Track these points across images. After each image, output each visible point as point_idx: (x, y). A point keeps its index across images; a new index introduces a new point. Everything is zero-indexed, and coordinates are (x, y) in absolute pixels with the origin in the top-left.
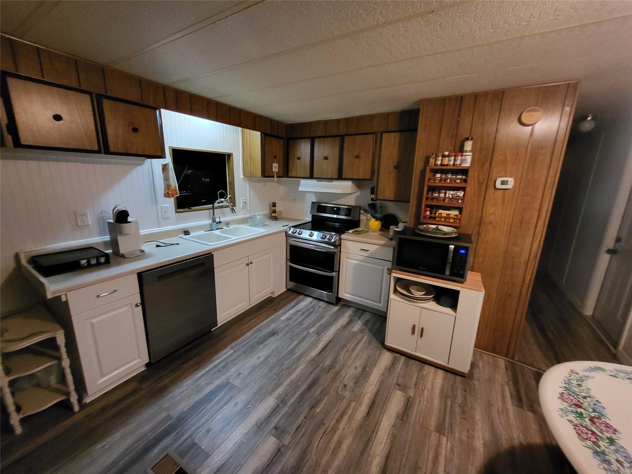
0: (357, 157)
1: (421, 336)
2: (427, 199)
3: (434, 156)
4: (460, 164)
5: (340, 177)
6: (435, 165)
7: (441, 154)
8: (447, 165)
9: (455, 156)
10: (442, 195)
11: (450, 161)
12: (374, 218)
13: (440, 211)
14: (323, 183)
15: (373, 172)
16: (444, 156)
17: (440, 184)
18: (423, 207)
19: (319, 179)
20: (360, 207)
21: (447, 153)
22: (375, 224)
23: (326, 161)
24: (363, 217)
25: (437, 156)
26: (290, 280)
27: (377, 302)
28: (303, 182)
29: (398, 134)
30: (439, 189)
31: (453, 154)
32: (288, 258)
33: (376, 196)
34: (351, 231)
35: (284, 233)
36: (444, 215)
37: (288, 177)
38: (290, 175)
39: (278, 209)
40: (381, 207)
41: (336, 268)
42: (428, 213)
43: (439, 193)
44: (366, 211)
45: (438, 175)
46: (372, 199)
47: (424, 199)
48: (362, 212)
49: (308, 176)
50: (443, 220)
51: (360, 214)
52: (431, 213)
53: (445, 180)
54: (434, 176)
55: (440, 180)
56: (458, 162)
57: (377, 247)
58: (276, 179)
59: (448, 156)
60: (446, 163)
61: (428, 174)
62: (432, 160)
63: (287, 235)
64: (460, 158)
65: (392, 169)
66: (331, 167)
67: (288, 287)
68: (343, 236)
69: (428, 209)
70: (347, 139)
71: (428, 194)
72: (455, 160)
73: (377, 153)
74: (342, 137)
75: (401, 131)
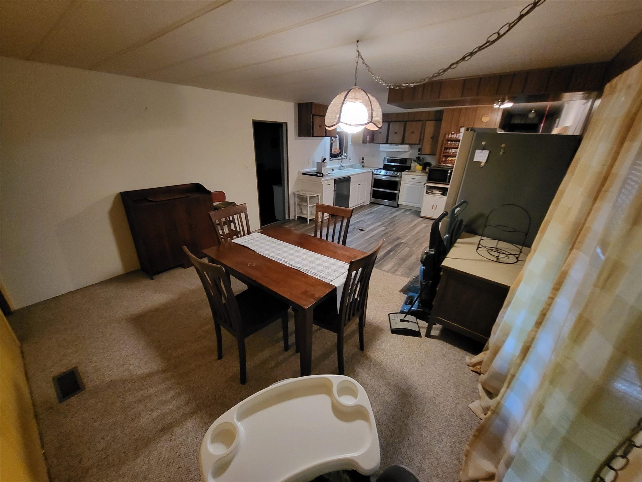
0: (413, 132)
1: (436, 209)
2: (444, 153)
3: (448, 134)
4: (458, 137)
5: (403, 143)
6: (448, 138)
7: (450, 133)
8: (453, 138)
9: (457, 134)
10: (450, 151)
11: (454, 136)
12: (419, 164)
13: (449, 158)
14: (393, 146)
15: (420, 140)
16: (452, 134)
17: (450, 146)
18: (442, 156)
19: (391, 144)
20: (412, 159)
21: (453, 133)
22: (419, 167)
23: (396, 134)
24: (413, 165)
25: (449, 134)
26: (373, 197)
27: (418, 204)
28: (381, 145)
29: (434, 121)
30: (449, 148)
31: (455, 133)
32: (373, 185)
33: (421, 153)
34: (407, 171)
35: (371, 173)
36: (450, 160)
37: (373, 143)
38: (374, 142)
39: (364, 161)
40: (423, 159)
41: (398, 189)
42: (444, 159)
43: (449, 150)
44: (415, 161)
45: (449, 142)
46: (419, 154)
47: (443, 152)
48: (413, 161)
49: (385, 142)
50: (450, 162)
51: (411, 162)
52: (445, 159)
53: (452, 144)
54: (448, 142)
55: (450, 145)
56: (457, 137)
57: (420, 176)
58: (368, 144)
59: (454, 134)
60: (452, 137)
61: (445, 142)
62: (447, 136)
63: (373, 174)
64: (458, 135)
65: (430, 138)
66: (398, 138)
67: (371, 202)
68: (403, 173)
69: (444, 157)
70: (408, 123)
71: (444, 150)
72: (456, 136)
73: (423, 131)
74: (405, 122)
75: (435, 120)
